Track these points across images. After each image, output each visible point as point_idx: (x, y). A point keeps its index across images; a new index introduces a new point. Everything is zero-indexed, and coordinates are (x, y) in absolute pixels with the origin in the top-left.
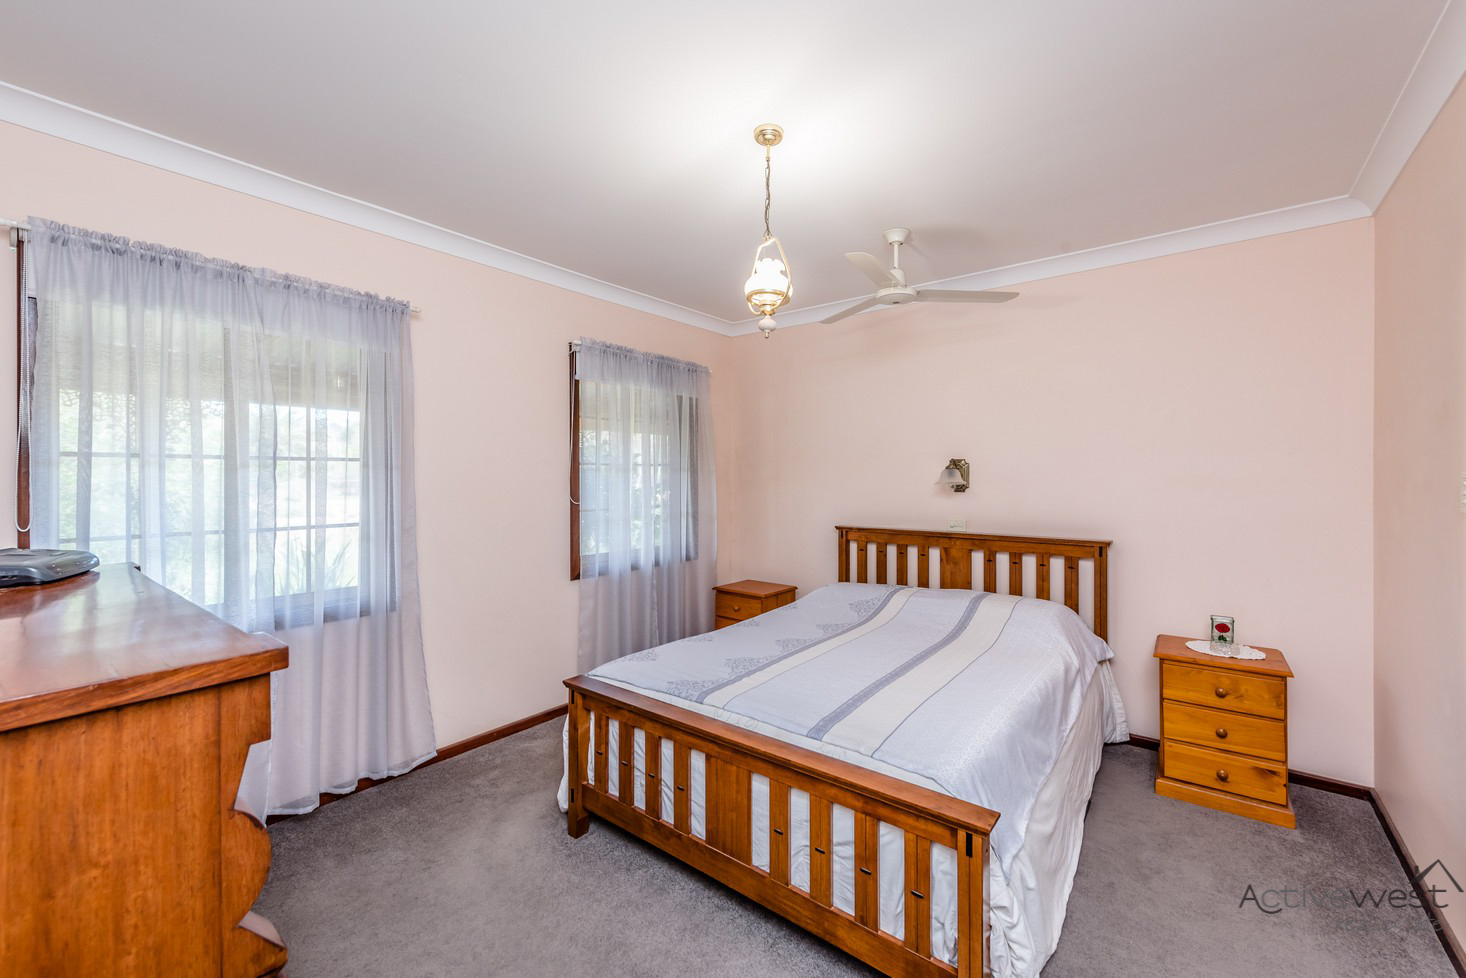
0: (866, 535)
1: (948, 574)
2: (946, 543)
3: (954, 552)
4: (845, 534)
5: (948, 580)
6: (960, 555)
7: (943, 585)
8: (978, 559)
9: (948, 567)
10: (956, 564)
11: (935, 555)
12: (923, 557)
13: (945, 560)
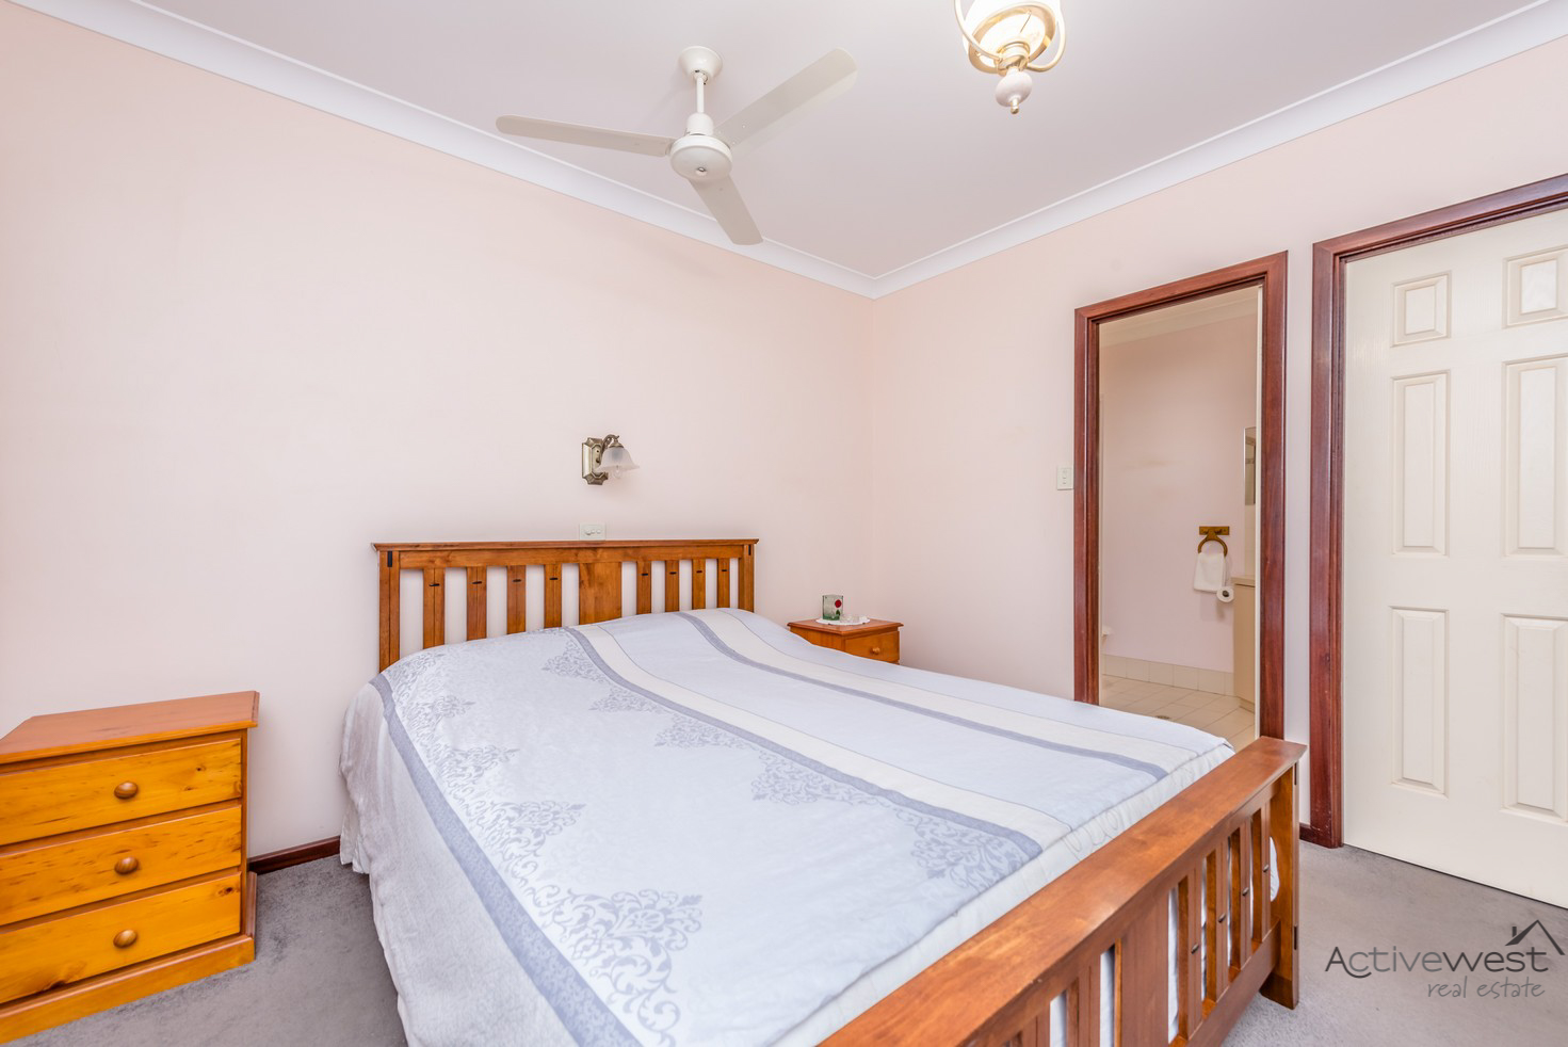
0: (435, 559)
1: (591, 601)
2: (588, 556)
3: (599, 569)
4: (391, 559)
5: (591, 611)
6: (608, 572)
7: (583, 619)
8: (629, 574)
9: (591, 592)
10: (601, 584)
11: (570, 577)
12: (553, 582)
13: (586, 583)
